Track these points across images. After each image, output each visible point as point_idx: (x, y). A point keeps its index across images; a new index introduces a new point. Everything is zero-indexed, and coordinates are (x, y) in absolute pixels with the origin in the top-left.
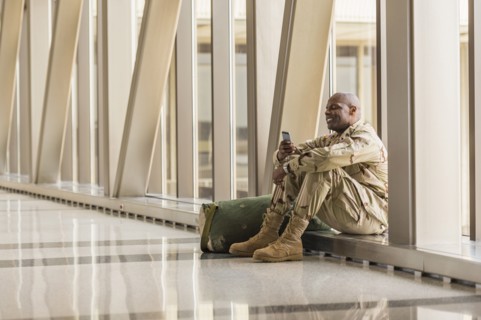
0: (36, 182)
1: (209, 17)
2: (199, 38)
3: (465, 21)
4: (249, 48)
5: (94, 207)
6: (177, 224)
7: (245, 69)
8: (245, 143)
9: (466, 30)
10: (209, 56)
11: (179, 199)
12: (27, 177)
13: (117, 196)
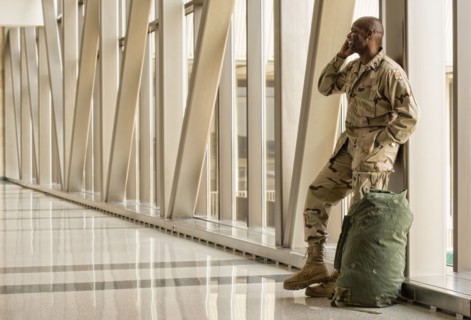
0: (106, 201)
1: (245, 59)
2: (237, 75)
3: (450, 62)
4: (276, 83)
5: (152, 226)
6: (218, 245)
7: (273, 99)
8: (273, 161)
9: (451, 70)
10: (245, 89)
11: (220, 222)
12: (99, 194)
13: (170, 217)
